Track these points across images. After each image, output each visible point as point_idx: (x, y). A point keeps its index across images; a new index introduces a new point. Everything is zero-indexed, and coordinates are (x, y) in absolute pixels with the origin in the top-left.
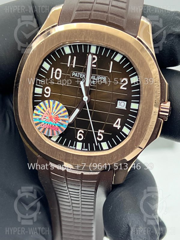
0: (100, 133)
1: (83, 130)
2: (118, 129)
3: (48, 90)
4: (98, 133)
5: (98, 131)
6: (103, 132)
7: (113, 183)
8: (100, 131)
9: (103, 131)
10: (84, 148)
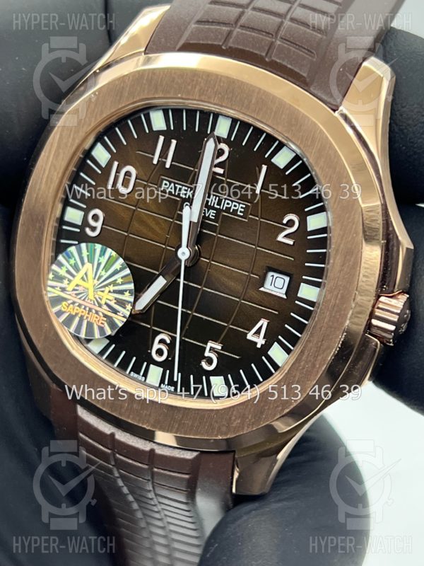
0: (212, 349)
1: (170, 336)
2: (259, 346)
3: (95, 218)
4: (205, 349)
5: (206, 344)
6: (220, 348)
7: (234, 490)
8: (210, 344)
9: (218, 347)
10: (166, 382)
